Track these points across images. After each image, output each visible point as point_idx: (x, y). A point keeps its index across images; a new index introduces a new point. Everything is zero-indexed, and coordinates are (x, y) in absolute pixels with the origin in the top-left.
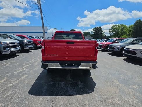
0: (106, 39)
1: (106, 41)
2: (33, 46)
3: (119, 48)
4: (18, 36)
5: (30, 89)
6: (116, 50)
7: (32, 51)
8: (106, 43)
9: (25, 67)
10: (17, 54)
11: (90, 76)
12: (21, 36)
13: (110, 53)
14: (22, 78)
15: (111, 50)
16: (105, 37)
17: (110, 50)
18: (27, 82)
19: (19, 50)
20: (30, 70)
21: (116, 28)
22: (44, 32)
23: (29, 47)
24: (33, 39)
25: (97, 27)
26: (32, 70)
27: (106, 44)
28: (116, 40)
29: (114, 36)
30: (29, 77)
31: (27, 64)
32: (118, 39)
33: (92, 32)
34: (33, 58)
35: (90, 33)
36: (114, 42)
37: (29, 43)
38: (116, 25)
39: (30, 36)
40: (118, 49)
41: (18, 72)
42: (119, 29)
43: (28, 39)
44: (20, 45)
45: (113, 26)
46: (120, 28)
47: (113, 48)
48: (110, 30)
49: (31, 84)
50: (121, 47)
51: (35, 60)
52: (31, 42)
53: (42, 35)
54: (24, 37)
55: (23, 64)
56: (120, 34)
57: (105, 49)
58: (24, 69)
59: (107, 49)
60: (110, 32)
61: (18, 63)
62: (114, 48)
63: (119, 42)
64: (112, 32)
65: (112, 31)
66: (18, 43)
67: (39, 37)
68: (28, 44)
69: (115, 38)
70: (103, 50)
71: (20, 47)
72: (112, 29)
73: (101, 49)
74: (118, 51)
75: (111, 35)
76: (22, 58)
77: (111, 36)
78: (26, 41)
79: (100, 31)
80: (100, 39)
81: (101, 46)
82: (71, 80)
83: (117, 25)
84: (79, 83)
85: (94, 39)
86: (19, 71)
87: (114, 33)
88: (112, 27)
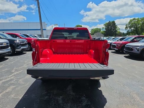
0: (121, 37)
1: (121, 39)
2: (28, 47)
3: (140, 49)
4: (9, 34)
5: (16, 106)
6: (135, 51)
7: (26, 53)
8: (121, 42)
9: (13, 74)
10: (6, 57)
11: (99, 89)
12: (12, 35)
13: (127, 55)
14: (8, 90)
15: (129, 52)
16: (120, 34)
17: (126, 52)
18: (12, 96)
19: (9, 52)
20: (20, 79)
21: (134, 23)
22: (42, 30)
23: (22, 48)
24: (27, 38)
25: (110, 22)
26: (22, 79)
27: (122, 44)
28: (135, 38)
29: (133, 33)
30: (17, 89)
31: (16, 70)
32: (137, 37)
33: (103, 28)
34: (26, 62)
35: (100, 29)
36: (133, 41)
37: (22, 43)
38: (134, 19)
39: (24, 35)
40: (138, 51)
41: (3, 81)
42: (138, 24)
43: (21, 38)
44: (11, 45)
45: (131, 20)
46: (141, 23)
47: (130, 49)
48: (126, 25)
49: (18, 99)
50: (142, 48)
51: (27, 65)
52: (24, 42)
53: (39, 32)
54: (16, 36)
55: (12, 70)
56: (140, 31)
57: (121, 50)
58: (12, 78)
59: (123, 50)
60: (126, 27)
61: (6, 69)
62: (132, 49)
63: (139, 41)
64: (130, 28)
65: (130, 26)
66: (7, 43)
67: (36, 35)
68: (20, 45)
69: (133, 36)
70: (118, 52)
71: (10, 48)
72: (129, 24)
73: (114, 50)
74: (138, 52)
75: (128, 31)
76: (12, 62)
77: (128, 33)
78: (18, 40)
79: (113, 27)
80: (114, 37)
81: (114, 46)
82: (72, 93)
83: (136, 19)
84: (84, 98)
85: (106, 37)
86: (5, 80)
87: (133, 29)
88: (129, 22)
